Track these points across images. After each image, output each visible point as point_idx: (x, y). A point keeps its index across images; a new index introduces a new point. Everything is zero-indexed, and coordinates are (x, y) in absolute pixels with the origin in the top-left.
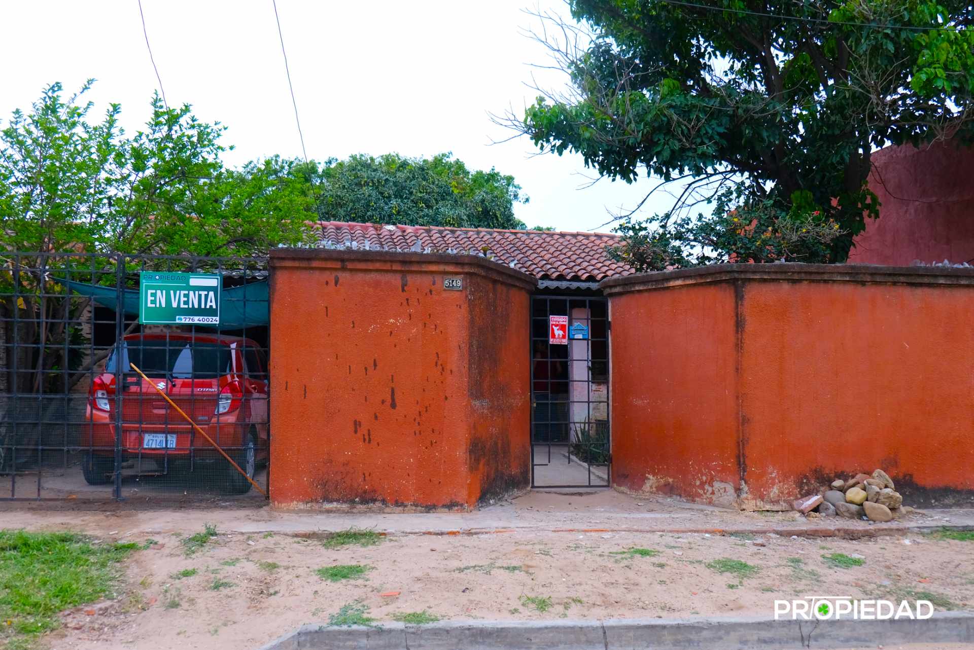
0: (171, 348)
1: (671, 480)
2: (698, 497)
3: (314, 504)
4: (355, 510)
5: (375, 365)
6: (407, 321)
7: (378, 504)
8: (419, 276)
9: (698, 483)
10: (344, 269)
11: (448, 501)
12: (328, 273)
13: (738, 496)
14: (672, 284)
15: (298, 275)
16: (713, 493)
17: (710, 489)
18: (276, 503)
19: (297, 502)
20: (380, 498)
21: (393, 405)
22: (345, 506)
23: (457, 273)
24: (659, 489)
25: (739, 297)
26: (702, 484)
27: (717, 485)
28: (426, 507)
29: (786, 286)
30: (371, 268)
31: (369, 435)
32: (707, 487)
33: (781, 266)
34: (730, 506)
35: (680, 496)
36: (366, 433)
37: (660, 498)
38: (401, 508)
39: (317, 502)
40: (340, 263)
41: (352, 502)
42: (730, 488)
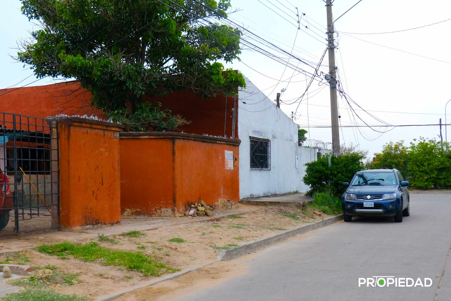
0: (31, 160)
1: (139, 210)
2: (154, 214)
3: (83, 226)
4: (94, 228)
5: (98, 168)
6: (105, 150)
7: (100, 224)
8: (108, 131)
9: (154, 209)
10: (91, 128)
11: (116, 222)
12: (85, 129)
13: (174, 212)
14: (142, 137)
15: (77, 129)
16: (161, 212)
17: (160, 211)
18: (73, 227)
19: (78, 226)
20: (100, 222)
21: (103, 184)
22: (91, 226)
23: (117, 131)
24: (132, 214)
25: (174, 144)
26: (156, 210)
27: (163, 209)
28: (112, 224)
29: (182, 140)
30: (98, 128)
31: (97, 196)
32: (158, 210)
33: (182, 134)
34: (170, 216)
35: (144, 215)
36: (96, 195)
37: (134, 216)
38: (105, 225)
39: (84, 226)
40: (90, 125)
41: (93, 224)
42: (170, 210)
